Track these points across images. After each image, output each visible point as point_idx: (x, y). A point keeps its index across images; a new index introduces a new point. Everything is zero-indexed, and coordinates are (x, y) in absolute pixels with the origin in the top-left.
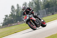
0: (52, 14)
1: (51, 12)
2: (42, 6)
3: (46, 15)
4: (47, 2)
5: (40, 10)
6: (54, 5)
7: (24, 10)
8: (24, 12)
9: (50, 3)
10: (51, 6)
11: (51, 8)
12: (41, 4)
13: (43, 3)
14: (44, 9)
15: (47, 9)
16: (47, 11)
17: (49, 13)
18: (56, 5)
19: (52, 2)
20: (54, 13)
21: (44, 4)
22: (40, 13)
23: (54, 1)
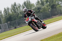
0: (14, 28)
1: (13, 26)
2: (4, 19)
3: (8, 29)
4: (9, 15)
5: (1, 24)
6: (17, 18)
7: (26, 12)
8: (25, 14)
9: (12, 16)
10: (13, 19)
11: (13, 22)
12: (2, 17)
13: (4, 16)
14: (6, 22)
15: (9, 22)
16: (9, 24)
17: (11, 27)
18: (19, 18)
19: (15, 15)
20: (17, 27)
21: (6, 17)
22: (2, 27)
23: (16, 14)
